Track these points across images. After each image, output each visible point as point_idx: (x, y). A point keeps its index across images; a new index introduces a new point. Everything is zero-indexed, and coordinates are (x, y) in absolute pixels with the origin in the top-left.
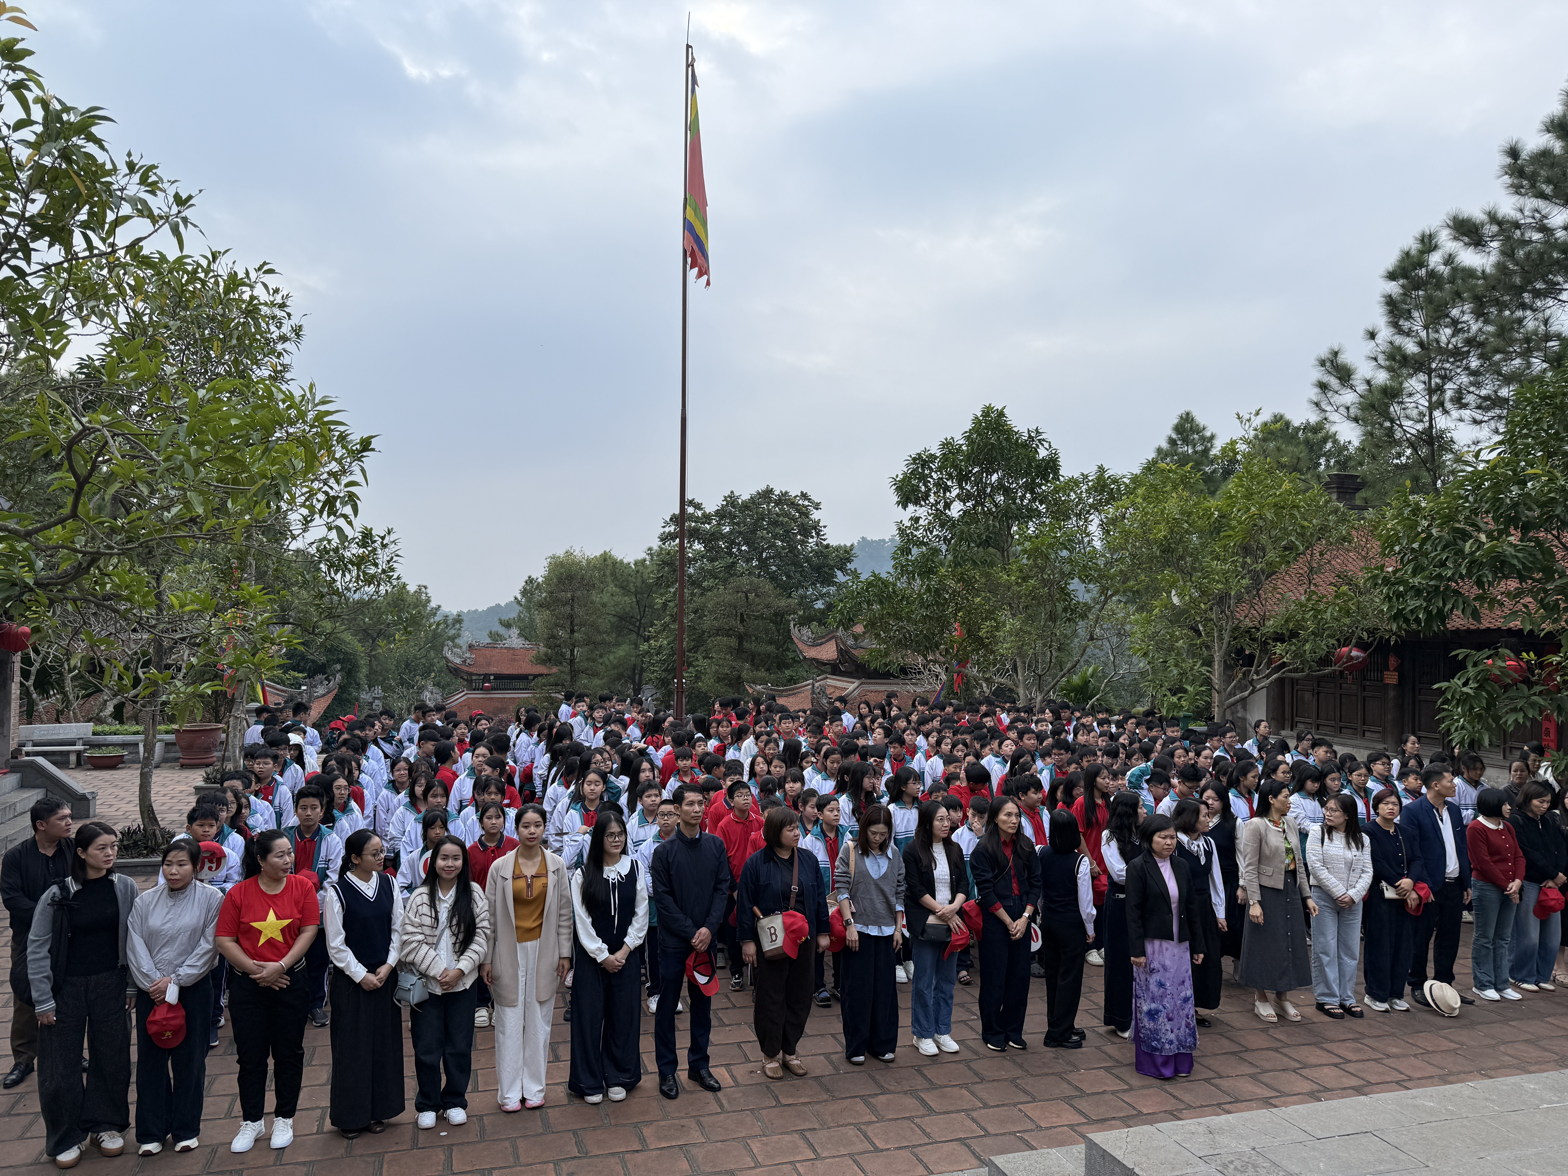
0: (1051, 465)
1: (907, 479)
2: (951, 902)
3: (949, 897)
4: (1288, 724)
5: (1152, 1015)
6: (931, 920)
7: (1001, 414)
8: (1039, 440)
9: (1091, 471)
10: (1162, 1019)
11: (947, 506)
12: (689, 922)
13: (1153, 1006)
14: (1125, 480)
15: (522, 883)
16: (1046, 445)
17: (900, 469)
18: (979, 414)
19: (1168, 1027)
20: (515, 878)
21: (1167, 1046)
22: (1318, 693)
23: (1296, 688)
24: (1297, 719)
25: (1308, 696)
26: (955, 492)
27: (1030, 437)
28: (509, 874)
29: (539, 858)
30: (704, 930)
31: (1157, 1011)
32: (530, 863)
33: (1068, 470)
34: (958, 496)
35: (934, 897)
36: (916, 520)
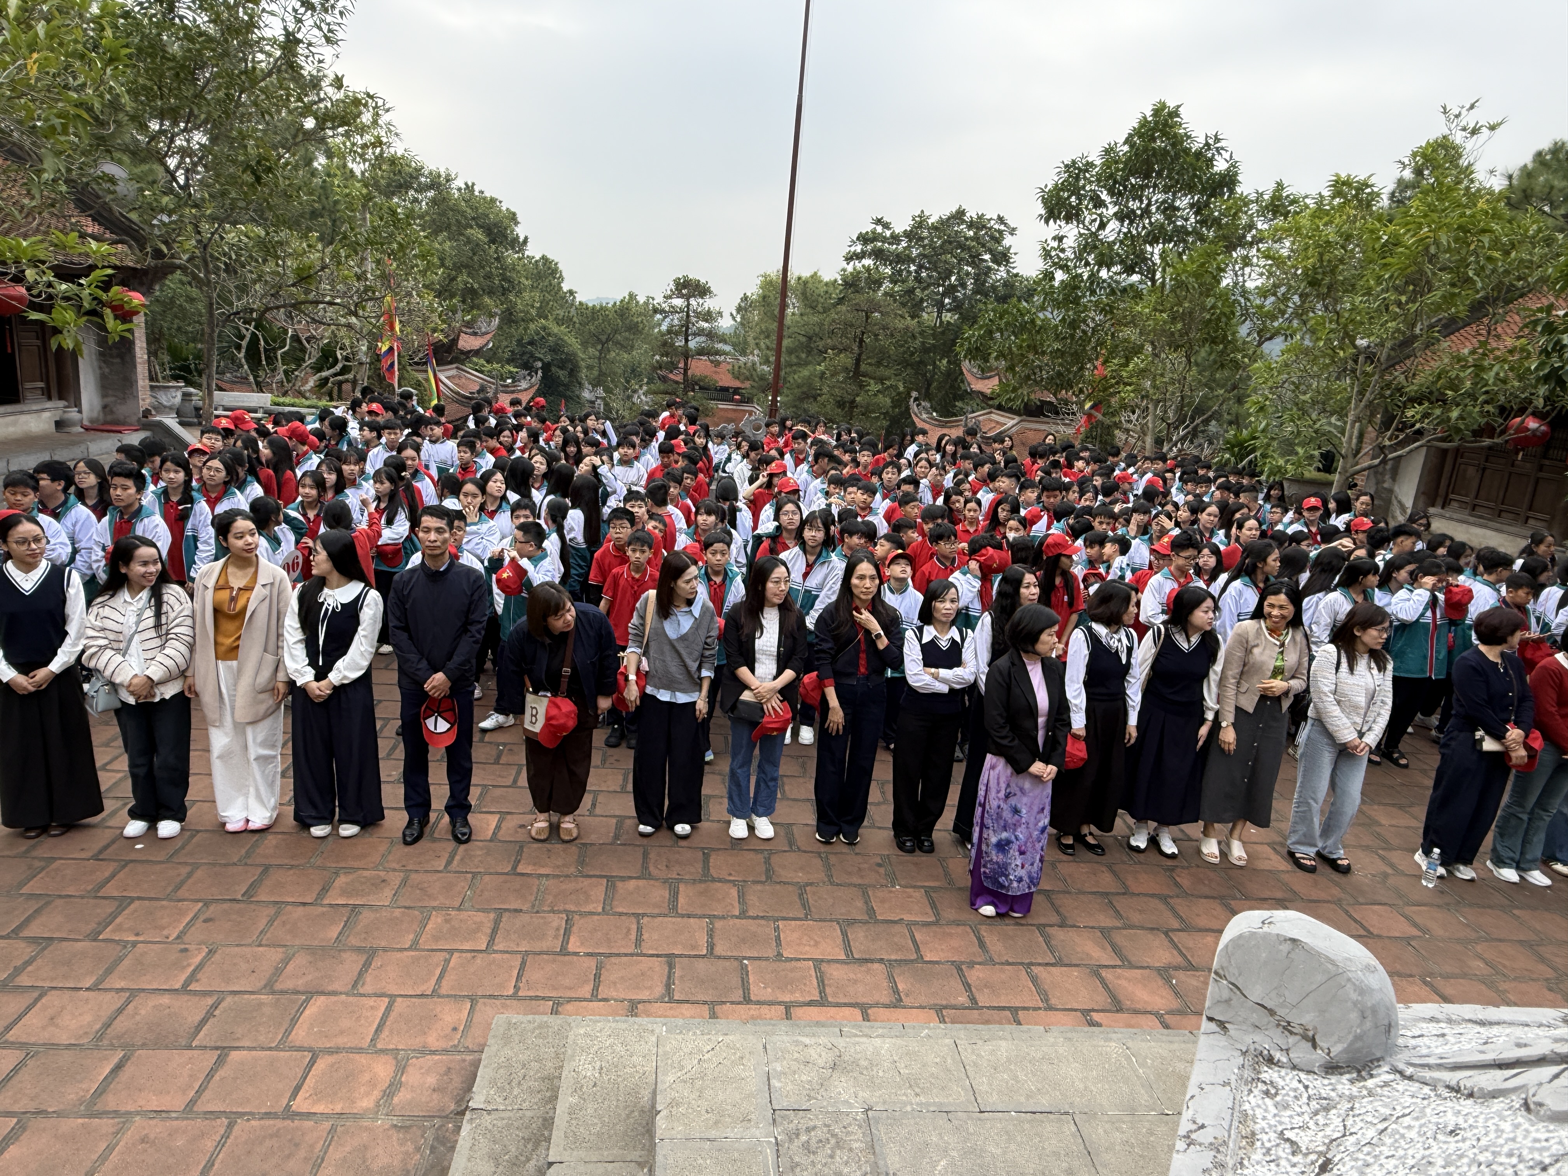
0: (1229, 180)
1: (1057, 189)
2: (775, 678)
3: (774, 672)
4: (1440, 501)
5: (1002, 846)
6: (746, 696)
7: (1175, 113)
8: (1217, 149)
9: (1268, 188)
10: (1014, 852)
11: (1102, 226)
12: (424, 664)
13: (1004, 835)
14: (1308, 201)
15: (225, 595)
16: (1227, 155)
17: (1051, 178)
18: (1149, 113)
19: (1019, 862)
20: (218, 588)
21: (1015, 884)
22: (1484, 469)
23: (1460, 460)
24: (1452, 496)
25: (1471, 471)
26: (1112, 210)
27: (1207, 144)
28: (211, 584)
29: (253, 570)
30: (439, 677)
31: (1008, 842)
32: (240, 573)
33: (1246, 187)
34: (1115, 214)
35: (753, 671)
36: (1060, 239)
